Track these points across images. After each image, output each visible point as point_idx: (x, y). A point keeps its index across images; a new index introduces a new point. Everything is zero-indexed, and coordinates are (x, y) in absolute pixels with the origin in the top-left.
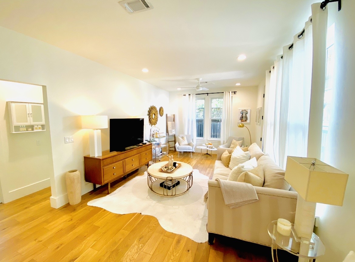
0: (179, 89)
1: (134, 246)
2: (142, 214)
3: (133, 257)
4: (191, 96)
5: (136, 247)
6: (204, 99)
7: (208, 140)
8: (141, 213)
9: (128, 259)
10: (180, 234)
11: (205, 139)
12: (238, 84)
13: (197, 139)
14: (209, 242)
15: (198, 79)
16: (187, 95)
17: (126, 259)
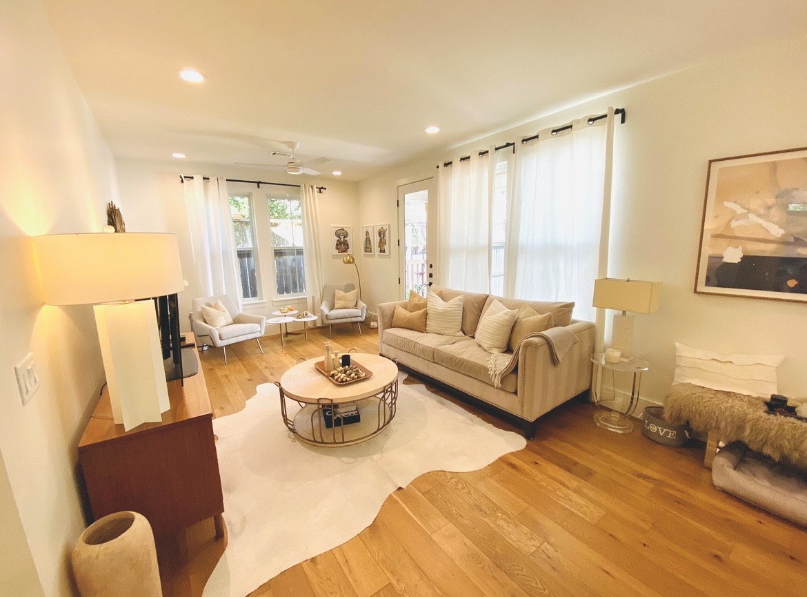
0: (179, 156)
1: (498, 526)
2: (404, 486)
3: (526, 534)
4: (212, 183)
5: (500, 522)
6: (249, 196)
7: (273, 301)
8: (400, 488)
9: (528, 542)
10: (497, 458)
11: (264, 301)
12: (337, 173)
13: (245, 303)
14: (530, 440)
15: (291, 144)
16: (198, 179)
17: (526, 545)
